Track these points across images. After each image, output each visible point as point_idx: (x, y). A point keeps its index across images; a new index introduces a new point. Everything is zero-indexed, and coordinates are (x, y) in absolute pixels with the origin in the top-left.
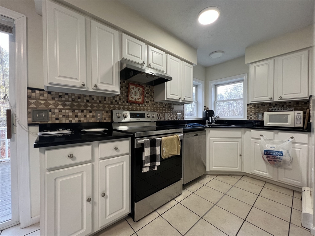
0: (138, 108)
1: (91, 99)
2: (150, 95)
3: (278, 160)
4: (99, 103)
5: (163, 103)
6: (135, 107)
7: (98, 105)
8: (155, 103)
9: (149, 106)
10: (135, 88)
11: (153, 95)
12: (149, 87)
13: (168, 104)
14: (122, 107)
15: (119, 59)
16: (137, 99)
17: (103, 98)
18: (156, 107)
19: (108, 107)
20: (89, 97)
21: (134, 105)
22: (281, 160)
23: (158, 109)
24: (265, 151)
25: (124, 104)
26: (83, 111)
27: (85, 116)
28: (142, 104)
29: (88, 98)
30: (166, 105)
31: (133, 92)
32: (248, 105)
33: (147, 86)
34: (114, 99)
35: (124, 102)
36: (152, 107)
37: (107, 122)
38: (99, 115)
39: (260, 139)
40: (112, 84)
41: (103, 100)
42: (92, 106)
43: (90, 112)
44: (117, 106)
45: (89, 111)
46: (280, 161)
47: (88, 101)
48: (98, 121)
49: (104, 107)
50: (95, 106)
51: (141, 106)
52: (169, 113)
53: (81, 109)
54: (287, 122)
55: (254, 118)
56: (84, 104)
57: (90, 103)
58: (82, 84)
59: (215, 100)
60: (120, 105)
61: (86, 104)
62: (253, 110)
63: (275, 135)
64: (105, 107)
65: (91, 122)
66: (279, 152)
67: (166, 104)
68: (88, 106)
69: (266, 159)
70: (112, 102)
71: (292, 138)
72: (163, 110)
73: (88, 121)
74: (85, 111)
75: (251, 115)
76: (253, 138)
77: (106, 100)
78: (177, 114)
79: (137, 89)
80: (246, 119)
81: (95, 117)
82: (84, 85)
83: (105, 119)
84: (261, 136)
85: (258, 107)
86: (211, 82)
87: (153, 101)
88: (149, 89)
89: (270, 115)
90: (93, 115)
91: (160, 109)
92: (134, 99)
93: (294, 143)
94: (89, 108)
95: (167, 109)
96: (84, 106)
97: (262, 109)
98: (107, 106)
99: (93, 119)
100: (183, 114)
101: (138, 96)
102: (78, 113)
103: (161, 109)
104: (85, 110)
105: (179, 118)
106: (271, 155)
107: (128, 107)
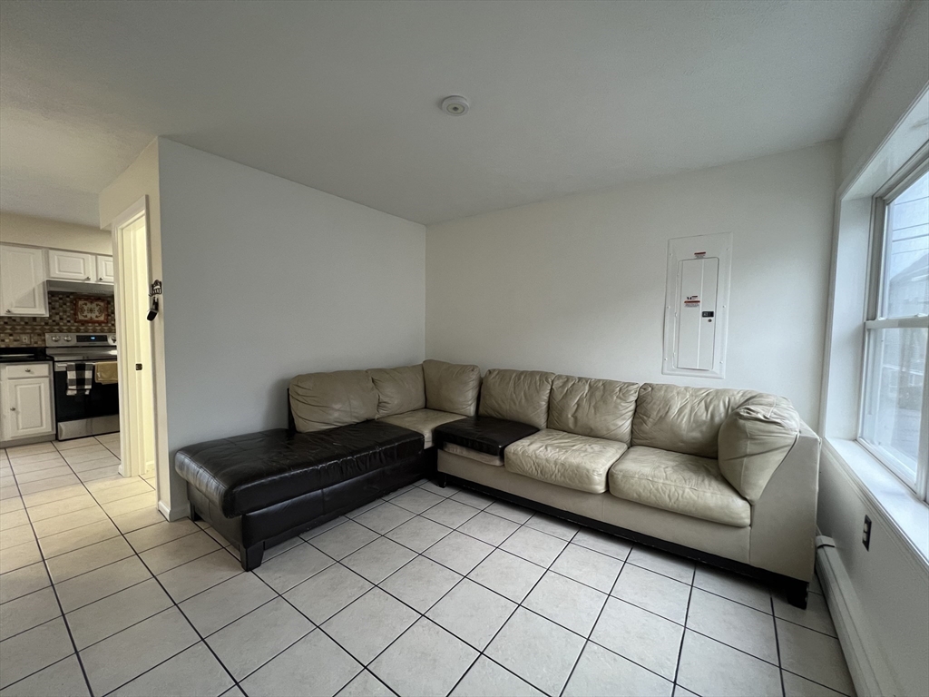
1: (12, 320)
7: (23, 327)
15: (43, 278)
29: (6, 321)
31: (87, 309)
37: (36, 346)
38: (25, 339)
40: (35, 307)
42: (13, 329)
43: (11, 335)
45: (8, 335)
50: (17, 329)
57: (9, 325)
61: (4, 327)
65: (13, 347)
68: (7, 329)
73: (7, 346)
90: (15, 338)
92: (89, 317)
94: (9, 331)
99: (15, 343)
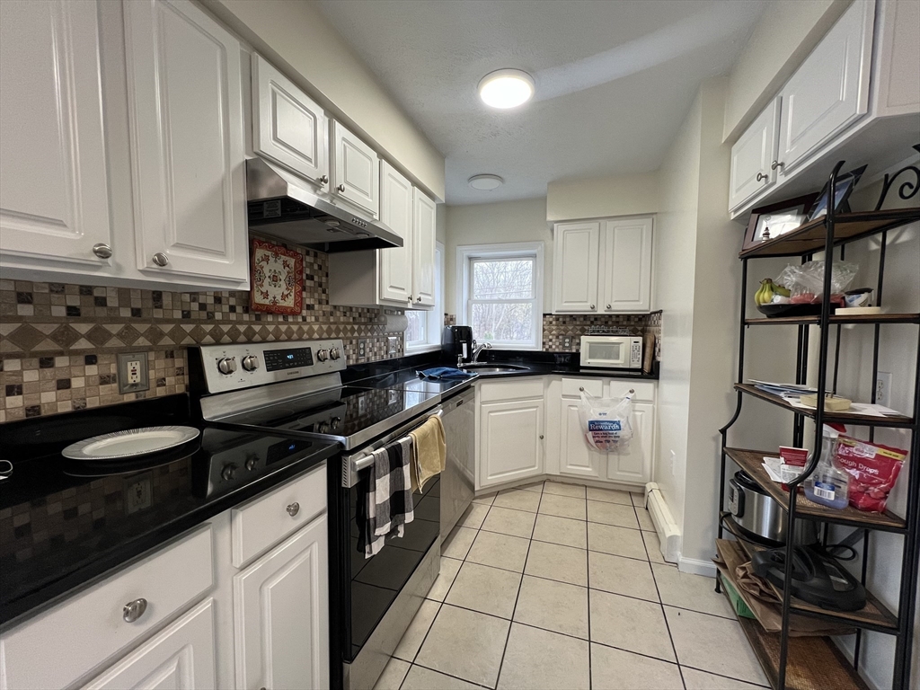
0: (283, 328)
1: (91, 300)
2: (317, 284)
3: (613, 439)
4: (130, 320)
5: (354, 310)
6: (271, 328)
7: (126, 328)
8: (332, 310)
9: (317, 319)
10: (272, 260)
11: (327, 281)
12: (316, 256)
13: (366, 311)
14: (226, 328)
15: (242, 154)
16: (279, 298)
17: (150, 296)
18: (335, 323)
19: (172, 334)
20: (81, 292)
21: (270, 318)
22: (617, 439)
23: (341, 327)
24: (591, 422)
25: (233, 317)
26: (52, 359)
27: (64, 384)
28: (294, 314)
29: (74, 301)
30: (360, 316)
31: (268, 274)
32: (545, 315)
33: (308, 254)
34: (194, 300)
35: (233, 309)
36: (325, 323)
37: (168, 394)
38: (133, 370)
39: (580, 398)
40: (222, 254)
41: (150, 303)
42: (97, 336)
43: (91, 360)
44: (208, 328)
45: (81, 359)
46: (617, 441)
47: (73, 312)
48: (130, 398)
49: (155, 336)
50: (110, 335)
51: (293, 323)
52: (369, 337)
53: (42, 352)
54: (618, 358)
55: (555, 347)
56: (56, 326)
57: (86, 320)
58: (96, 252)
59: (469, 299)
60: (219, 322)
61: (67, 328)
62: (554, 328)
63: (605, 387)
64: (162, 335)
65: (97, 405)
66: (614, 422)
67: (360, 311)
69: (592, 440)
70: (189, 312)
71: (632, 392)
72: (353, 331)
73: (79, 403)
74: (61, 362)
75: (551, 340)
76: (564, 396)
77: (161, 307)
78: (387, 340)
79: (280, 262)
80: (540, 349)
81: (114, 381)
82: (104, 254)
83: (161, 382)
84: (581, 390)
85: (564, 322)
86: (459, 248)
87: (327, 303)
88: (315, 262)
89: (590, 343)
90: (105, 372)
91: (345, 328)
92: (271, 297)
93: (634, 401)
94: (83, 344)
95: (363, 327)
96: (54, 337)
97: (570, 328)
98: (167, 328)
99: (104, 389)
100: (402, 339)
101: (284, 286)
102: (20, 373)
103: (349, 327)
104: (61, 354)
105: (392, 351)
106: (601, 430)
107: (250, 328)
